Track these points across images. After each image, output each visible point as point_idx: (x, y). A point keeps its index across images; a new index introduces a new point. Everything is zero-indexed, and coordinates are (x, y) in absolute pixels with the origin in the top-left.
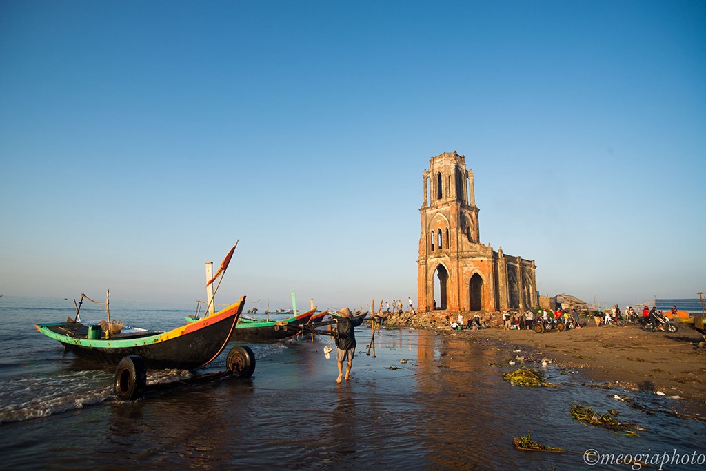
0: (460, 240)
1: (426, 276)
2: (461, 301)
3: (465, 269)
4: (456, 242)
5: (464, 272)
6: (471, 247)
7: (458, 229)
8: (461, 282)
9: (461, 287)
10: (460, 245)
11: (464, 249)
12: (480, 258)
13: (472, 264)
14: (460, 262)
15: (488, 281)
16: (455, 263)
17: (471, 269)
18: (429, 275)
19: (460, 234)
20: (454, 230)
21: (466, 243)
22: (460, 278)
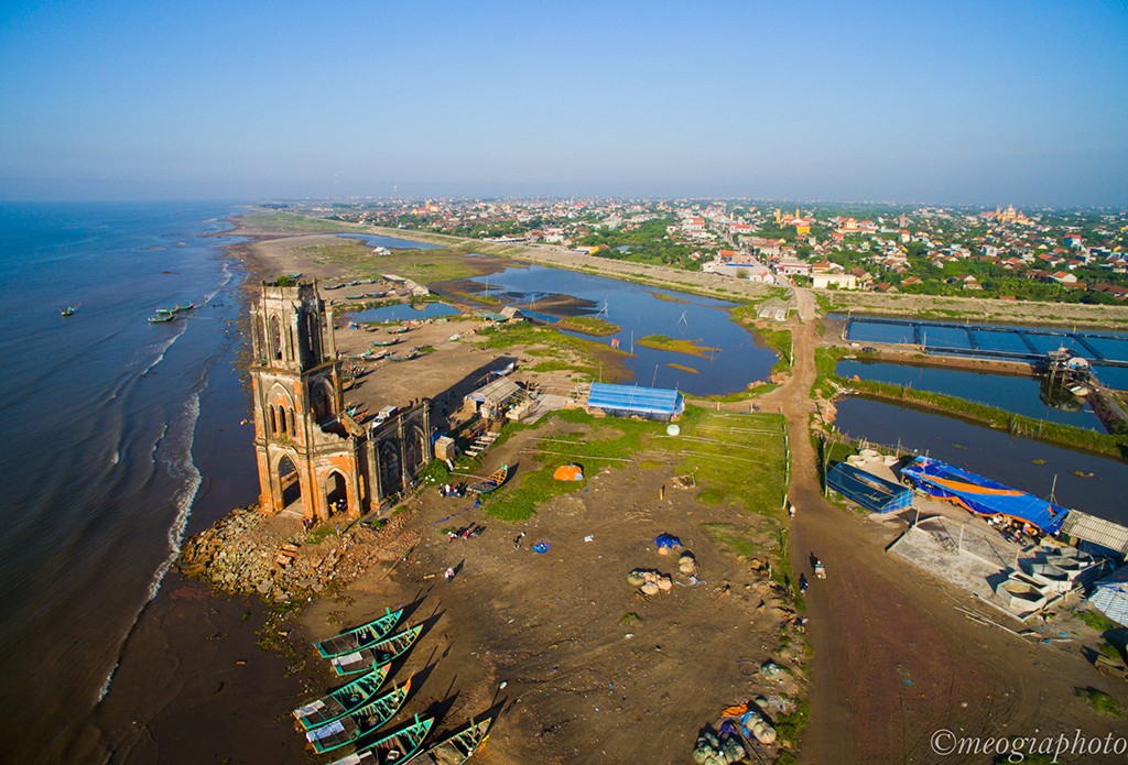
0: (310, 432)
1: (269, 468)
2: (317, 510)
3: (320, 469)
4: (304, 434)
5: (318, 474)
6: (326, 439)
7: (305, 416)
8: (314, 486)
9: (315, 493)
10: (310, 439)
11: (316, 443)
12: (341, 453)
13: (329, 462)
14: (312, 461)
15: (351, 479)
16: (305, 462)
17: (327, 468)
18: (272, 467)
19: (309, 423)
20: (300, 417)
21: (318, 435)
22: (314, 481)
